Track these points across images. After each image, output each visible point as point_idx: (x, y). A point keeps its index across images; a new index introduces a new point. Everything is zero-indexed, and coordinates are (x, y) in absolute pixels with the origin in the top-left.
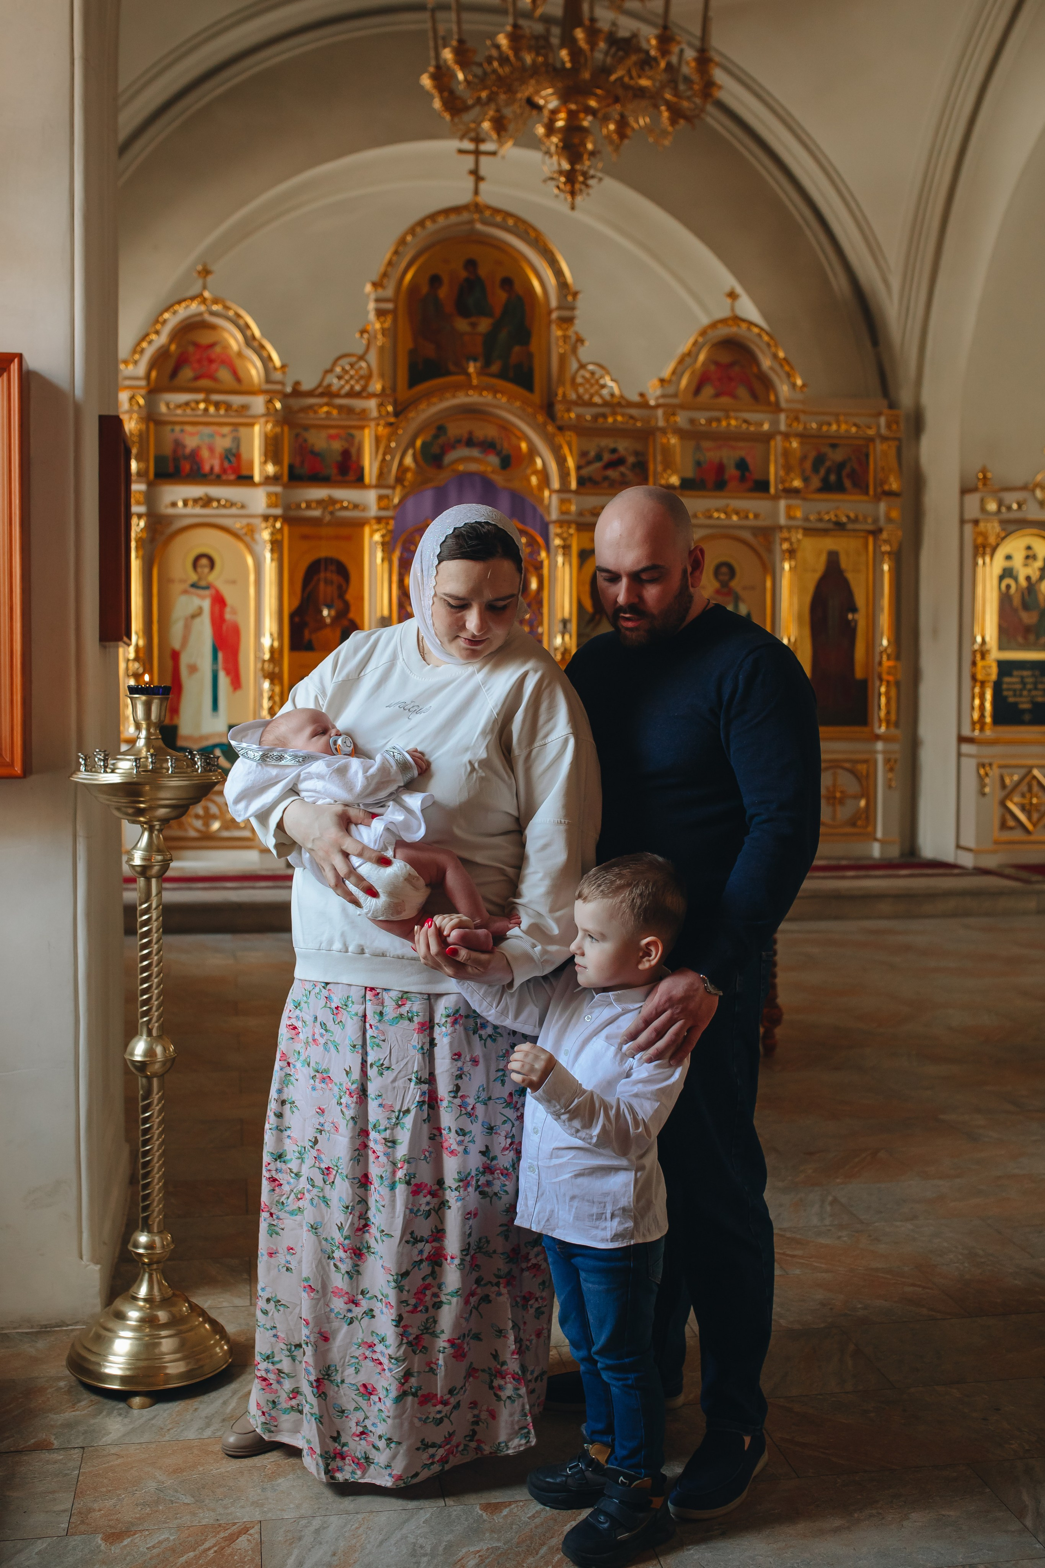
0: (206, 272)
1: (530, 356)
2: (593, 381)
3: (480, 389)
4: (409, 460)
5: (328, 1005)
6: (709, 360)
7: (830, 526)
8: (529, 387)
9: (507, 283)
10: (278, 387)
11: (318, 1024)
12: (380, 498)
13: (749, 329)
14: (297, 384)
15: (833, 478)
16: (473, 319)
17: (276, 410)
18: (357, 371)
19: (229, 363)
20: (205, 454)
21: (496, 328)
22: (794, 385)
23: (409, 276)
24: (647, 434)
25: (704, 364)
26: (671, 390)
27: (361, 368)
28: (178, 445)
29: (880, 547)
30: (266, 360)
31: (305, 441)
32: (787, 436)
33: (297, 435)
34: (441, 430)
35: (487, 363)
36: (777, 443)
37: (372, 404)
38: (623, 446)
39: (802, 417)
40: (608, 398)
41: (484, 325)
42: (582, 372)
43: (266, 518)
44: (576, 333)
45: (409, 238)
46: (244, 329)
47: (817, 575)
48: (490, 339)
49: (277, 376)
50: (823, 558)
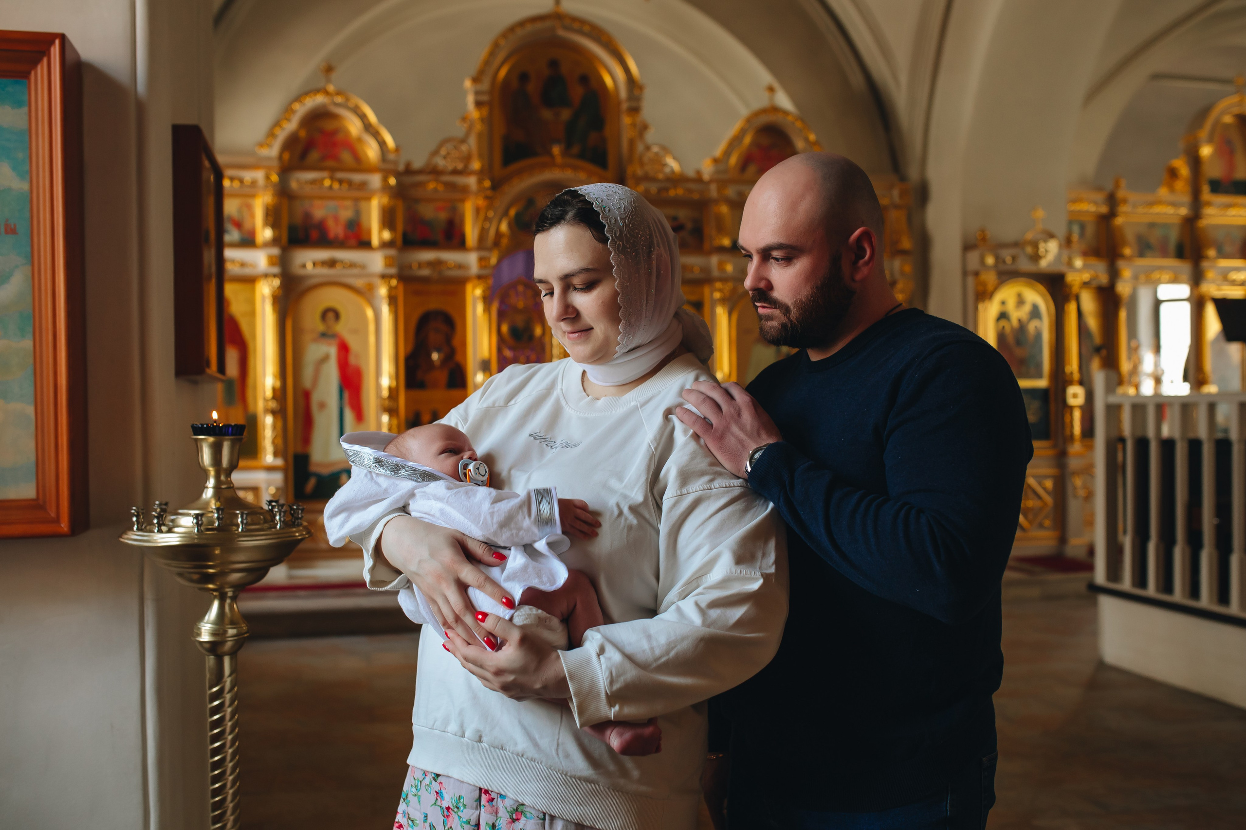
0: (329, 69)
2: (656, 161)
3: (563, 167)
4: (504, 227)
5: (439, 803)
6: (754, 143)
9: (584, 80)
10: (392, 166)
11: (427, 825)
12: (481, 259)
13: (783, 117)
14: (408, 165)
16: (556, 110)
17: (391, 185)
18: (459, 153)
19: (352, 146)
20: (331, 223)
21: (575, 117)
23: (503, 73)
24: (702, 204)
25: (749, 145)
26: (722, 167)
27: (462, 150)
28: (308, 216)
30: (382, 144)
34: (531, 201)
35: (569, 146)
37: (472, 181)
38: (683, 214)
40: (669, 174)
41: (566, 114)
42: (647, 153)
43: (384, 277)
44: (642, 121)
45: (502, 42)
46: (363, 117)
48: (570, 127)
49: (392, 157)
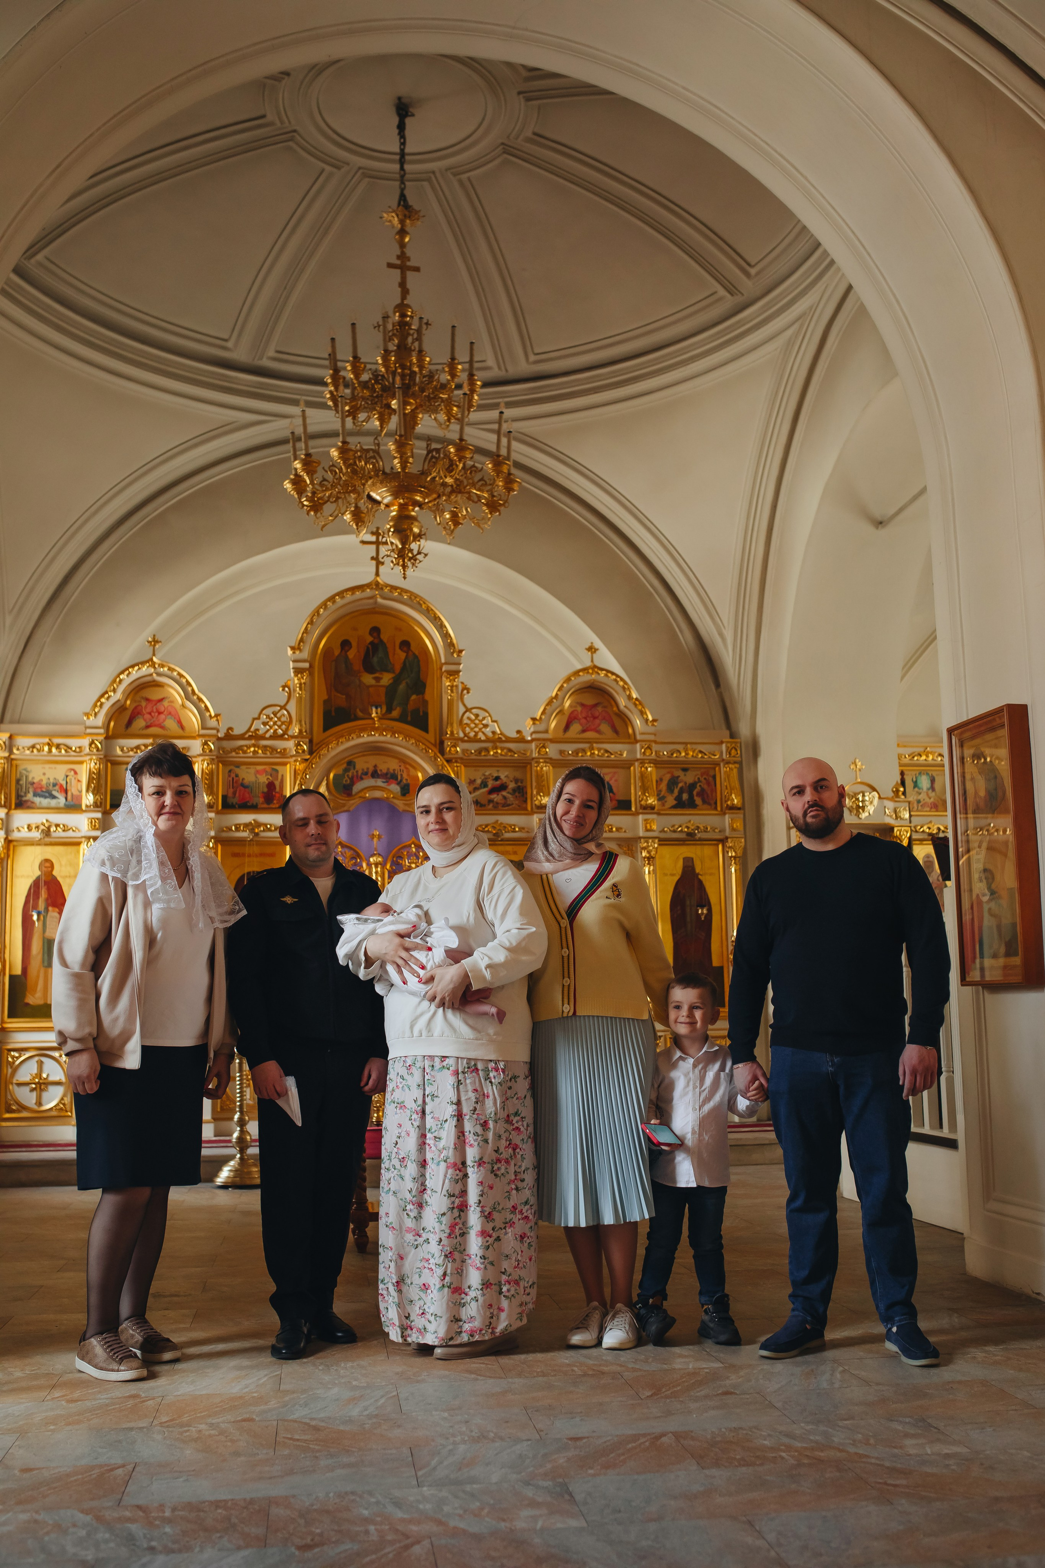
0: (156, 643)
1: (425, 703)
2: (477, 722)
3: (382, 730)
6: (574, 703)
7: (683, 836)
8: (425, 729)
9: (405, 645)
10: (214, 732)
13: (606, 675)
14: (229, 729)
15: (685, 796)
16: (377, 675)
17: (211, 750)
18: (279, 719)
19: (174, 714)
21: (396, 681)
22: (647, 720)
23: (322, 643)
24: (524, 764)
25: (570, 706)
26: (542, 727)
27: (284, 715)
29: (728, 852)
30: (203, 711)
31: (237, 776)
32: (642, 762)
33: (230, 771)
34: (351, 764)
35: (390, 710)
36: (636, 769)
37: (291, 745)
38: (504, 774)
39: (655, 747)
40: (490, 735)
42: (467, 714)
44: (462, 683)
45: (322, 612)
46: (185, 686)
47: (676, 878)
48: (391, 691)
49: (213, 723)
50: (680, 864)
